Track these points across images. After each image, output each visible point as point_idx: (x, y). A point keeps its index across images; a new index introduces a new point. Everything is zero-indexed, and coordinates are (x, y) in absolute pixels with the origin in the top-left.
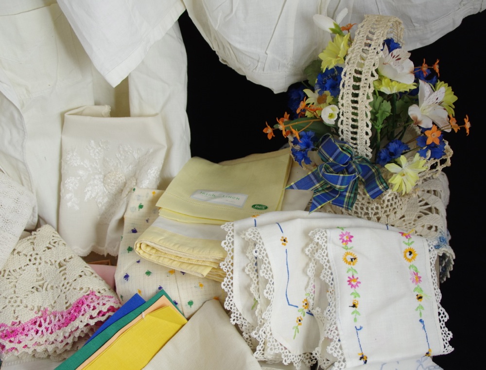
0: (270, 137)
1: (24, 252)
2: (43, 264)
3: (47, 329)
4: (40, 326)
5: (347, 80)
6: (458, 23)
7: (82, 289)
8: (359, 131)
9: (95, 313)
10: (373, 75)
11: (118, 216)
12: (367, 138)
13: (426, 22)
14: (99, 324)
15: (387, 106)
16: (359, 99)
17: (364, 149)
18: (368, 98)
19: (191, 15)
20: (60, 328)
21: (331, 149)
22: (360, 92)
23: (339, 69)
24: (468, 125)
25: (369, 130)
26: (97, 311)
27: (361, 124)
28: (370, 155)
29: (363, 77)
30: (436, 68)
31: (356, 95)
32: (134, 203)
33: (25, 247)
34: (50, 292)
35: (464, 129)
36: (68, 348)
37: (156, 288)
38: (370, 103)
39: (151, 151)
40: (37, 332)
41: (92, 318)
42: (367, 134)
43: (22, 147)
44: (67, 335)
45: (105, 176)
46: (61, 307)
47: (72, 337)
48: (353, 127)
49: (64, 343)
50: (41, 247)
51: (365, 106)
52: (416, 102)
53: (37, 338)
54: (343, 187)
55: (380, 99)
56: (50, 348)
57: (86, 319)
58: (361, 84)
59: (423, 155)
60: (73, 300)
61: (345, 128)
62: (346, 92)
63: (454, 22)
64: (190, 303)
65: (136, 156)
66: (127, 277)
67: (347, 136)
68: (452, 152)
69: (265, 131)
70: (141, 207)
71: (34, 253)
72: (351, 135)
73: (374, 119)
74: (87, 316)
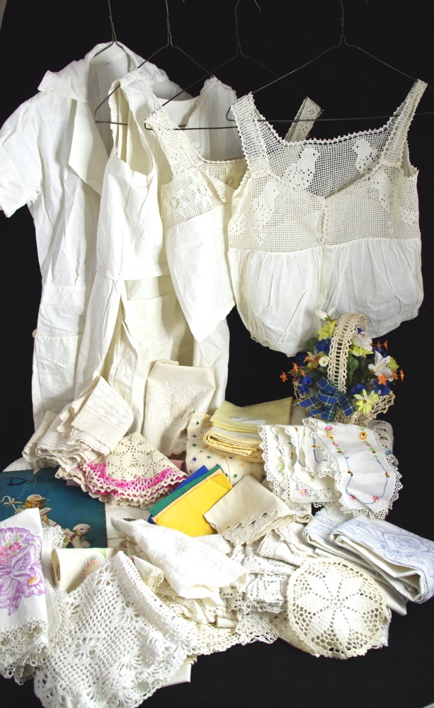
0: (284, 381)
1: (126, 444)
2: (137, 452)
3: (140, 488)
4: (136, 485)
5: (334, 344)
6: (398, 325)
7: (164, 466)
8: (339, 375)
9: (174, 478)
10: (349, 342)
11: (183, 428)
12: (344, 380)
13: (379, 322)
14: (176, 484)
15: (356, 362)
16: (340, 355)
17: (342, 387)
18: (346, 354)
19: (238, 309)
20: (149, 487)
21: (324, 383)
22: (341, 351)
23: (329, 340)
24: (402, 375)
25: (345, 374)
26: (176, 477)
27: (341, 371)
28: (345, 391)
29: (343, 343)
30: (386, 345)
31: (339, 353)
32: (194, 421)
33: (126, 441)
34: (142, 468)
35: (400, 377)
36: (153, 500)
37: (214, 465)
38: (347, 358)
39: (205, 391)
40: (134, 488)
41: (172, 480)
42: (344, 377)
43: (133, 378)
44: (154, 491)
45: (172, 406)
46: (150, 475)
47: (156, 494)
48: (336, 372)
49: (151, 498)
50: (135, 443)
51: (343, 359)
52: (373, 362)
53: (135, 492)
54: (330, 405)
55: (352, 358)
56: (142, 500)
57: (169, 482)
58: (342, 347)
59: (376, 392)
60: (159, 471)
61: (331, 372)
62: (333, 351)
63: (396, 324)
64: (235, 476)
65: (194, 394)
66: (195, 459)
67: (332, 378)
68: (394, 396)
69: (281, 377)
70: (198, 423)
71: (131, 445)
72: (334, 378)
73: (348, 369)
74: (170, 479)
